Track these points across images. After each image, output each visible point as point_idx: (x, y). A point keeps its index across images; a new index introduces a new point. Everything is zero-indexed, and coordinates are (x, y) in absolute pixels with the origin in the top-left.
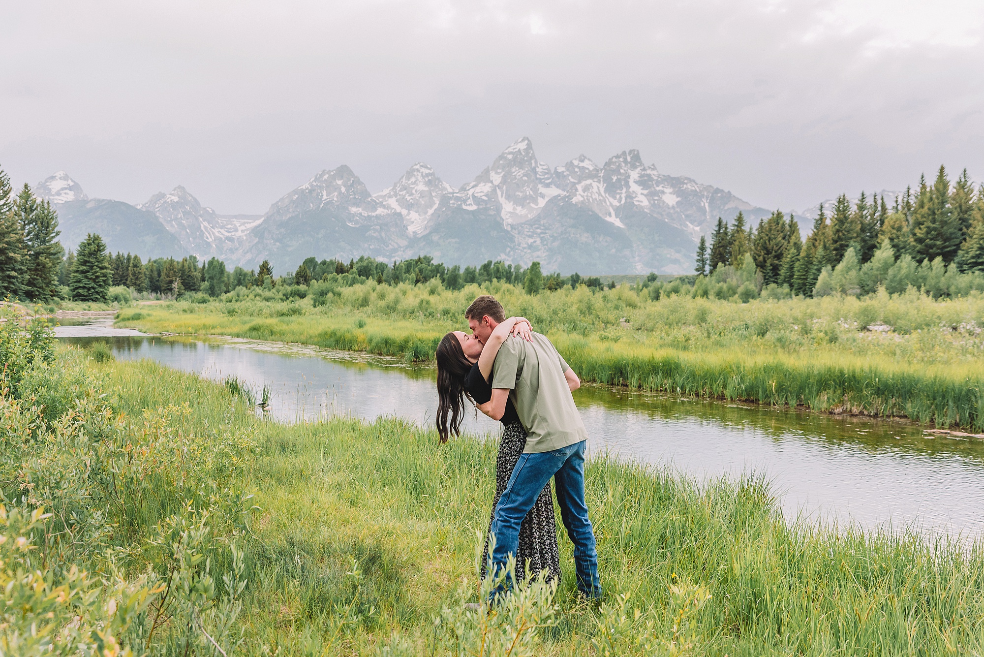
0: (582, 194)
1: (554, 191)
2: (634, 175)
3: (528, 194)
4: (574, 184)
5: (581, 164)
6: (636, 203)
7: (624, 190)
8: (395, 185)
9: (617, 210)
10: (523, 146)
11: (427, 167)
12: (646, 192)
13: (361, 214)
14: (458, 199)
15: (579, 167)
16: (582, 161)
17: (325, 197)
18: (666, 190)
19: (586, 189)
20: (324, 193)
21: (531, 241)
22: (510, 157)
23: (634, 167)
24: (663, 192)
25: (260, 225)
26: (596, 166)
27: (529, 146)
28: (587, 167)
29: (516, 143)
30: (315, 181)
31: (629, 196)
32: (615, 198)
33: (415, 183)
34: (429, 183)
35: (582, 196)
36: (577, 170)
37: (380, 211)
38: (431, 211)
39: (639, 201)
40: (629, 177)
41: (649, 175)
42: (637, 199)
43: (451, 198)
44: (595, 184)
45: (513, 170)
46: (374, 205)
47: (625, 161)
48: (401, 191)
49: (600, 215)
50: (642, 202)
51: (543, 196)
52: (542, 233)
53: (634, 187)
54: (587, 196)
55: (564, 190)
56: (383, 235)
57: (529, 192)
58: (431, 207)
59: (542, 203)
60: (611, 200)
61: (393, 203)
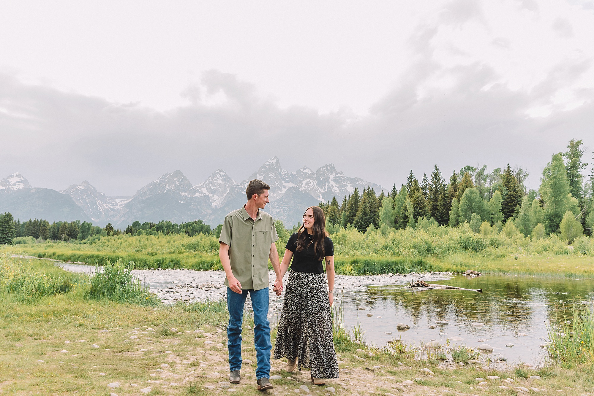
0: (305, 186)
1: (290, 185)
2: (332, 177)
3: (277, 186)
4: (301, 181)
5: (305, 171)
6: (333, 191)
7: (327, 185)
8: (206, 181)
9: (323, 194)
10: (274, 161)
11: (223, 172)
12: (338, 185)
13: (186, 196)
14: (240, 188)
15: (303, 172)
16: (305, 169)
17: (167, 187)
18: (348, 184)
19: (307, 184)
20: (167, 185)
21: (278, 210)
22: (267, 167)
23: (332, 173)
24: (347, 186)
25: (130, 202)
26: (312, 172)
27: (278, 161)
28: (308, 172)
29: (271, 160)
30: (162, 178)
31: (329, 188)
32: (322, 188)
33: (217, 180)
34: (224, 180)
35: (305, 187)
36: (302, 174)
37: (197, 194)
38: (225, 195)
39: (334, 190)
40: (329, 177)
41: (340, 177)
42: (333, 189)
43: (236, 188)
44: (311, 181)
45: (269, 174)
46: (194, 192)
47: (327, 169)
48: (209, 184)
49: (314, 197)
50: (336, 190)
51: (285, 187)
52: (283, 207)
53: (332, 183)
54: (308, 187)
55: (296, 184)
56: (199, 207)
57: (277, 185)
58: (225, 193)
59: (284, 190)
60: (320, 189)
61: (204, 190)
